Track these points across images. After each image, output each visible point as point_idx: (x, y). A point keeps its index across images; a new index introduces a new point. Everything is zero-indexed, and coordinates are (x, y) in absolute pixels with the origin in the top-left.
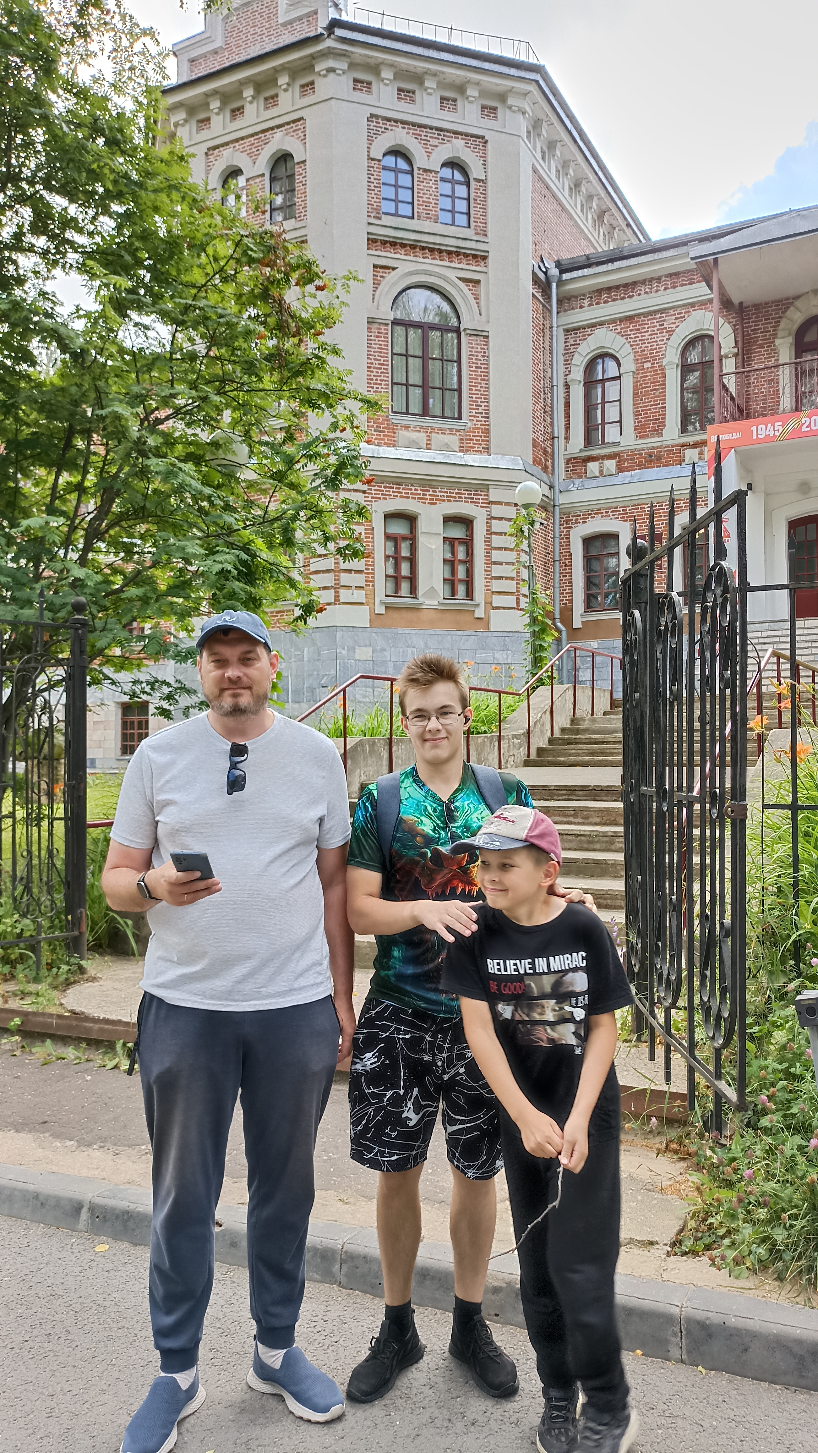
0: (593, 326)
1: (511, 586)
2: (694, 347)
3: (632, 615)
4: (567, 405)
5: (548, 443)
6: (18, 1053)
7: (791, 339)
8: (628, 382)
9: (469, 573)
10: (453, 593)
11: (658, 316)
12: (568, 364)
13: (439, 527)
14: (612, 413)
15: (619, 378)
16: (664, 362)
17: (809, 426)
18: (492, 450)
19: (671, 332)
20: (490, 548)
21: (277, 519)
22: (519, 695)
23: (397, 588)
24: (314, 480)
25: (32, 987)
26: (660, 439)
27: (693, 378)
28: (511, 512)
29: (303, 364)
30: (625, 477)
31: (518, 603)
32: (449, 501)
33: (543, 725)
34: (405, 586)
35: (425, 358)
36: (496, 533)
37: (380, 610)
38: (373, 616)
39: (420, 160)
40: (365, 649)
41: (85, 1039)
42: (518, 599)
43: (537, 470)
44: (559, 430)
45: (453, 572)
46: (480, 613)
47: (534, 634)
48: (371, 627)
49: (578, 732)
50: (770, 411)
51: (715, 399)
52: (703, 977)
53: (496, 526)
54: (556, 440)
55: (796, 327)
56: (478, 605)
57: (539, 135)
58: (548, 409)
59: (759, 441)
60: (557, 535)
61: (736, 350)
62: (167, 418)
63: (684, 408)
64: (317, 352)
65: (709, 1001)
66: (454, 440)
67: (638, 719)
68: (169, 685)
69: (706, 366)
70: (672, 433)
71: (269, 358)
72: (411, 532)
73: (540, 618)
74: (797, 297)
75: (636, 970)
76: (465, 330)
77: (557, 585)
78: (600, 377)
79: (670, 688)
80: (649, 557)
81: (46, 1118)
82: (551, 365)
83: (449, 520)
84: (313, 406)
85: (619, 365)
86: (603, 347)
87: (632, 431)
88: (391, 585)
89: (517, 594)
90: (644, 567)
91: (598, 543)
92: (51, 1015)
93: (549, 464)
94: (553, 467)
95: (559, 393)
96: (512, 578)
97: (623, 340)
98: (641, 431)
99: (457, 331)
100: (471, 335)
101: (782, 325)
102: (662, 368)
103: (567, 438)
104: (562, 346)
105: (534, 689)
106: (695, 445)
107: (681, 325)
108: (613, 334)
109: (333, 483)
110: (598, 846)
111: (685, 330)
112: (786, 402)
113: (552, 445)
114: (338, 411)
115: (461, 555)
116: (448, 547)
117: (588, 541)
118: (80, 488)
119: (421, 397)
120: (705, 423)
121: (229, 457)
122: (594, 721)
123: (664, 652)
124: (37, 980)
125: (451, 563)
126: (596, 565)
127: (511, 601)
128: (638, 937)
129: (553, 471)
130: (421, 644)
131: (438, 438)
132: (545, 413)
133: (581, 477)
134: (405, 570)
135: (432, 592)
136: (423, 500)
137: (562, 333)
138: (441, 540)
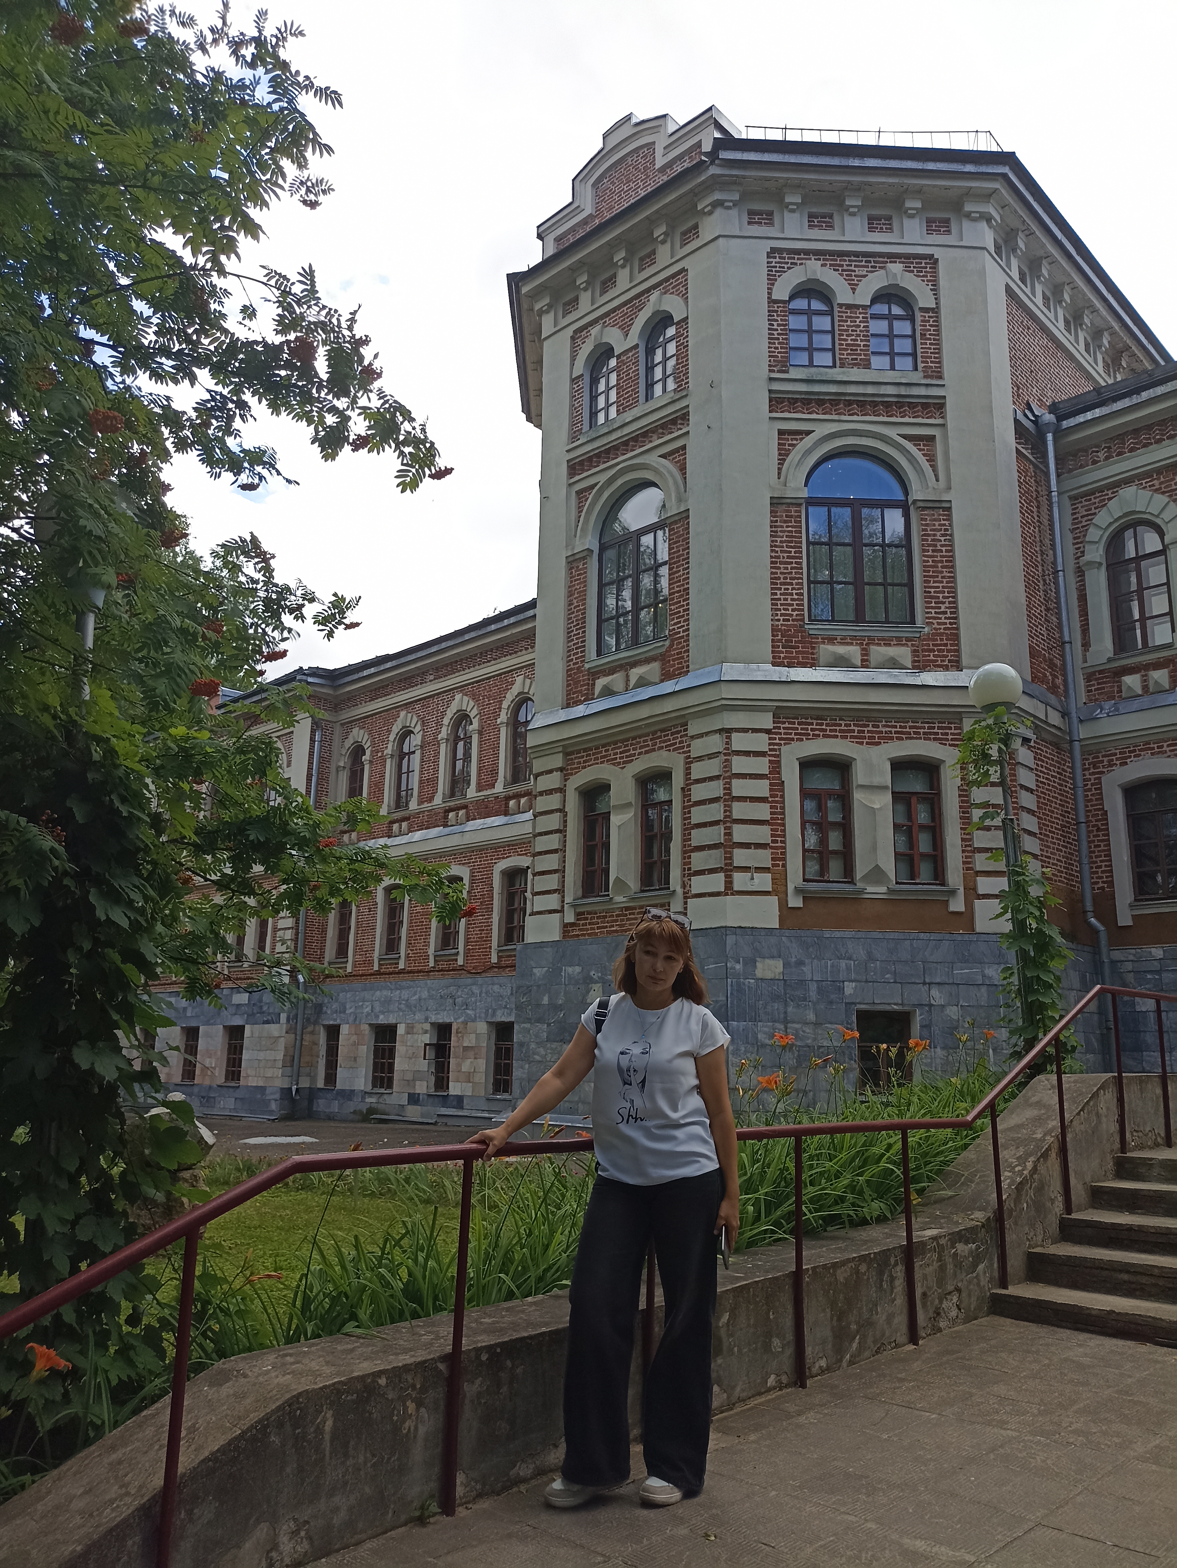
0: (1116, 485)
4: (1083, 598)
5: (1056, 653)
9: (937, 844)
10: (913, 875)
12: (1079, 541)
13: (884, 775)
14: (1157, 604)
15: (1163, 552)
18: (965, 660)
20: (967, 805)
23: (823, 869)
32: (899, 739)
33: (1041, 1189)
34: (835, 867)
35: (857, 544)
37: (795, 902)
38: (785, 910)
39: (843, 295)
40: (772, 962)
43: (1041, 689)
44: (1072, 631)
45: (911, 843)
46: (957, 905)
48: (781, 928)
54: (1067, 646)
56: (953, 892)
57: (1014, 250)
58: (1051, 605)
60: (1080, 783)
66: (904, 654)
72: (843, 787)
76: (915, 501)
77: (1085, 861)
78: (1133, 555)
82: (1053, 545)
83: (899, 766)
85: (1161, 534)
86: (1134, 513)
88: (813, 867)
91: (1150, 793)
93: (1059, 681)
94: (1065, 685)
95: (1068, 581)
97: (1164, 499)
99: (903, 504)
100: (924, 508)
103: (1086, 645)
104: (1069, 519)
108: (1147, 493)
113: (1063, 656)
115: (922, 817)
116: (901, 808)
117: (1132, 792)
119: (853, 598)
125: (906, 830)
126: (1147, 829)
129: (1066, 690)
130: (862, 954)
131: (879, 652)
132: (1048, 610)
133: (1113, 698)
134: (835, 841)
135: (877, 874)
136: (859, 739)
137: (1067, 503)
138: (889, 797)
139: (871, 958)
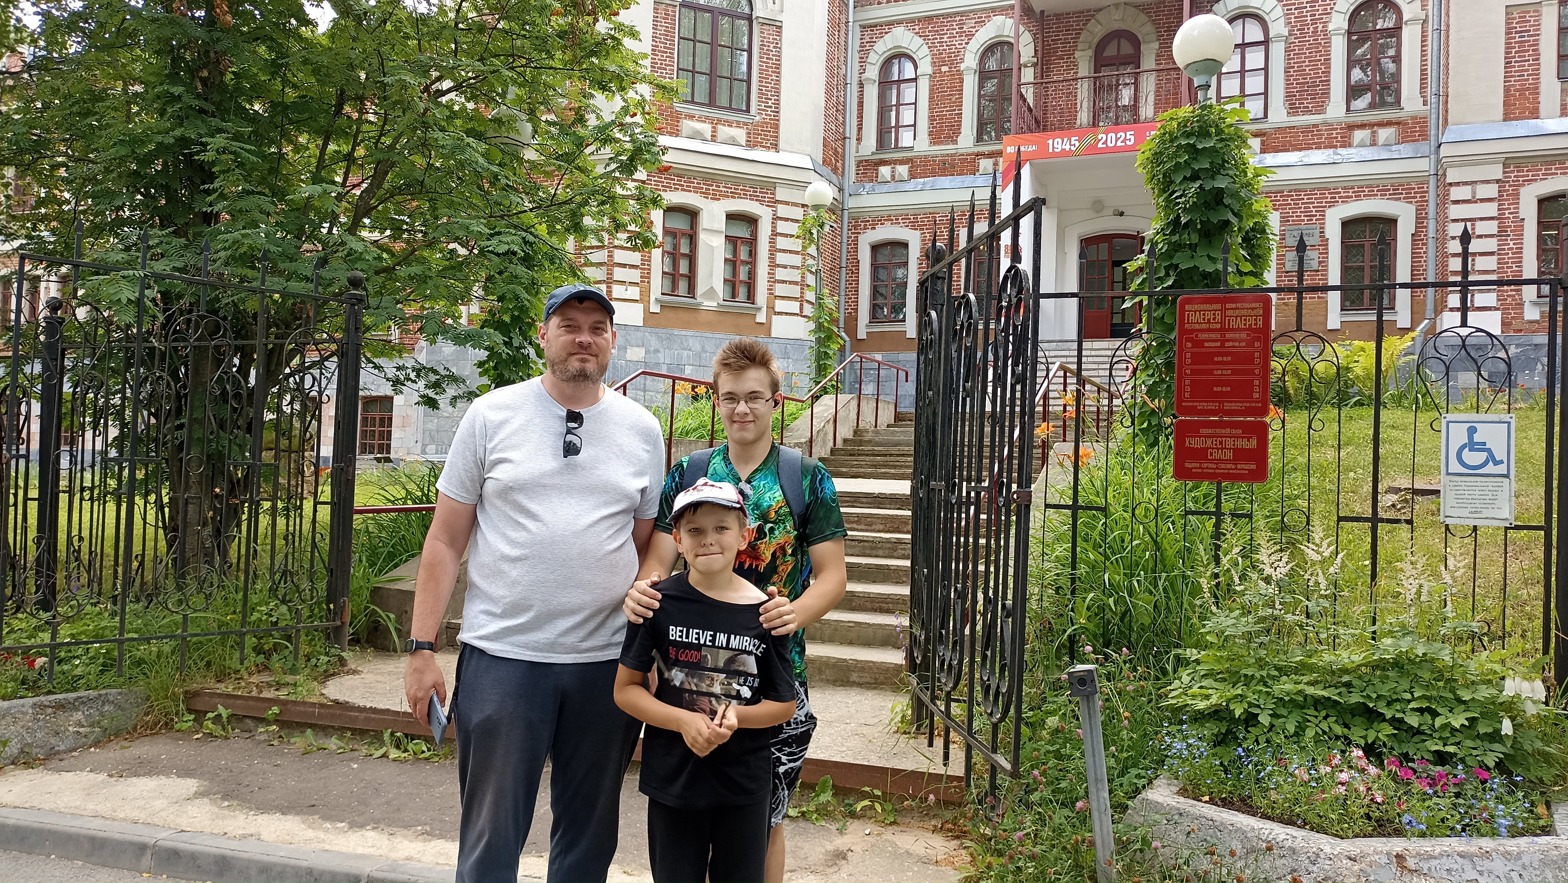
0: (891, 24)
1: (795, 291)
2: (993, 53)
3: (929, 315)
4: (861, 104)
5: (839, 143)
6: (275, 743)
7: (1090, 53)
8: (924, 85)
9: (752, 275)
10: (734, 295)
11: (958, 18)
12: (863, 61)
13: (721, 223)
14: (907, 117)
15: (915, 80)
16: (963, 66)
17: (1105, 142)
18: (781, 145)
19: (970, 36)
20: (773, 250)
21: (565, 203)
22: (803, 402)
23: (674, 286)
24: (608, 165)
25: (289, 679)
26: (955, 146)
27: (991, 86)
28: (798, 213)
29: (597, 44)
30: (917, 184)
31: (801, 309)
32: (733, 197)
33: (825, 434)
34: (683, 285)
35: (713, 44)
36: (781, 235)
37: (655, 308)
38: (648, 314)
40: (637, 349)
41: (349, 729)
42: (801, 305)
43: (827, 171)
44: (851, 130)
45: (735, 273)
46: (761, 318)
47: (818, 340)
48: (644, 326)
49: (861, 443)
50: (1067, 126)
51: (1012, 109)
52: (984, 657)
53: (782, 227)
54: (847, 140)
55: (1096, 40)
56: (759, 309)
58: (840, 108)
59: (1055, 155)
60: (845, 240)
61: (1035, 60)
62: (449, 91)
63: (980, 115)
64: (613, 33)
65: (988, 680)
66: (740, 134)
67: (931, 417)
68: (435, 372)
69: (1004, 74)
70: (966, 140)
71: (562, 35)
72: (692, 228)
73: (826, 324)
74: (1100, 10)
75: (918, 662)
76: (757, 18)
77: (843, 293)
78: (896, 78)
79: (964, 386)
80: (948, 259)
81: (313, 803)
82: (846, 62)
83: (732, 217)
84: (604, 88)
85: (916, 67)
86: (900, 47)
87: (926, 136)
88: (668, 282)
89: (801, 300)
90: (940, 270)
91: (887, 251)
92: (314, 704)
93: (839, 165)
94: (843, 169)
95: (853, 91)
96: (796, 283)
97: (920, 41)
98: (935, 137)
99: (750, 19)
100: (763, 24)
101: (1082, 37)
102: (960, 73)
103: (859, 139)
104: (858, 42)
105: (818, 398)
106: (990, 155)
107: (981, 30)
108: (910, 34)
109: (628, 168)
110: (880, 553)
111: (984, 35)
112: (1084, 117)
113: (844, 146)
114: (629, 95)
115: (743, 255)
116: (730, 247)
117: (875, 248)
118: (349, 158)
119: (707, 85)
120: (1002, 132)
121: (512, 135)
122: (877, 433)
123: (959, 351)
124: (293, 671)
125: (732, 263)
126: (883, 274)
127: (794, 307)
128: (922, 629)
129: (843, 172)
130: (698, 348)
131: (724, 131)
132: (837, 111)
133: (872, 181)
134: (683, 268)
135: (711, 293)
136: (706, 194)
137: (858, 29)
138: (723, 239)
139: (703, 350)
